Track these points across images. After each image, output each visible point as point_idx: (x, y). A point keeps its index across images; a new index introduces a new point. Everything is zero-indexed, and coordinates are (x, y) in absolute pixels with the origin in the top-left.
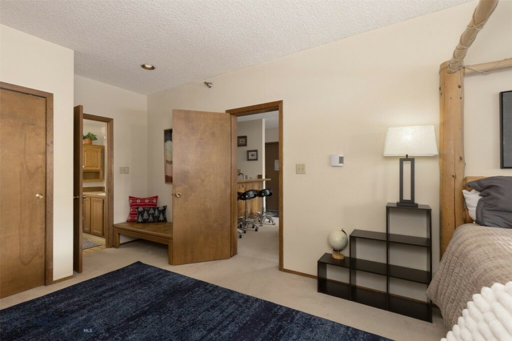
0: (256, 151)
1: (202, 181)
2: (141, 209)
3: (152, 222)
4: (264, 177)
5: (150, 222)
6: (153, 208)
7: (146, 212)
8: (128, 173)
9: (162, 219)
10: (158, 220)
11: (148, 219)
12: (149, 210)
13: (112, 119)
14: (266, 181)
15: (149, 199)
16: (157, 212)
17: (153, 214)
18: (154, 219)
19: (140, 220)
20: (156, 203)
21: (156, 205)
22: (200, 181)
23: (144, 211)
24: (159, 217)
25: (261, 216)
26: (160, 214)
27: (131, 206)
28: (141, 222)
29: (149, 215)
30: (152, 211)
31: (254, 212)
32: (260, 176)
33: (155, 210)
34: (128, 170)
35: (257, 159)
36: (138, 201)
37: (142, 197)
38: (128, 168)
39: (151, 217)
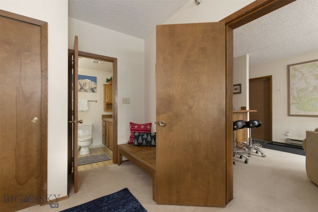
0: (240, 85)
1: (189, 109)
2: (137, 134)
3: (146, 146)
4: (248, 109)
5: (144, 146)
6: (147, 133)
7: (140, 137)
8: (129, 103)
9: (153, 144)
10: (150, 144)
11: (142, 143)
12: (143, 135)
13: (116, 59)
14: (250, 113)
15: (144, 125)
16: (149, 137)
17: (146, 139)
18: (147, 143)
19: (136, 143)
20: (150, 129)
21: (150, 131)
22: (187, 108)
23: (139, 136)
24: (151, 142)
25: (248, 147)
26: (152, 140)
27: (131, 130)
28: (137, 145)
29: (143, 139)
30: (145, 136)
31: (239, 141)
32: (244, 108)
33: (148, 136)
34: (129, 100)
35: (240, 93)
36: (136, 127)
37: (139, 123)
38: (129, 99)
39: (144, 141)
